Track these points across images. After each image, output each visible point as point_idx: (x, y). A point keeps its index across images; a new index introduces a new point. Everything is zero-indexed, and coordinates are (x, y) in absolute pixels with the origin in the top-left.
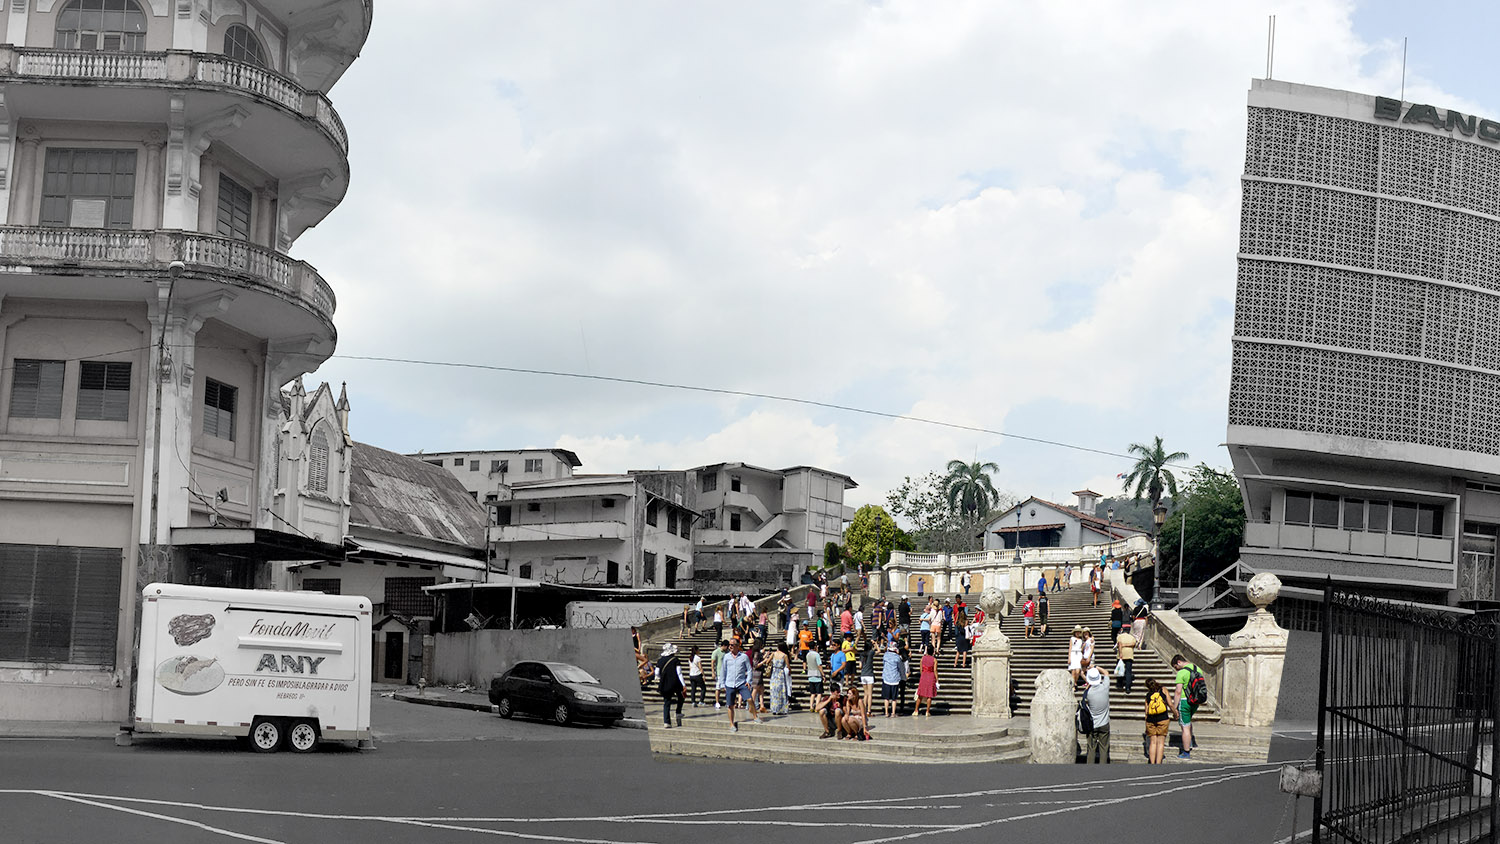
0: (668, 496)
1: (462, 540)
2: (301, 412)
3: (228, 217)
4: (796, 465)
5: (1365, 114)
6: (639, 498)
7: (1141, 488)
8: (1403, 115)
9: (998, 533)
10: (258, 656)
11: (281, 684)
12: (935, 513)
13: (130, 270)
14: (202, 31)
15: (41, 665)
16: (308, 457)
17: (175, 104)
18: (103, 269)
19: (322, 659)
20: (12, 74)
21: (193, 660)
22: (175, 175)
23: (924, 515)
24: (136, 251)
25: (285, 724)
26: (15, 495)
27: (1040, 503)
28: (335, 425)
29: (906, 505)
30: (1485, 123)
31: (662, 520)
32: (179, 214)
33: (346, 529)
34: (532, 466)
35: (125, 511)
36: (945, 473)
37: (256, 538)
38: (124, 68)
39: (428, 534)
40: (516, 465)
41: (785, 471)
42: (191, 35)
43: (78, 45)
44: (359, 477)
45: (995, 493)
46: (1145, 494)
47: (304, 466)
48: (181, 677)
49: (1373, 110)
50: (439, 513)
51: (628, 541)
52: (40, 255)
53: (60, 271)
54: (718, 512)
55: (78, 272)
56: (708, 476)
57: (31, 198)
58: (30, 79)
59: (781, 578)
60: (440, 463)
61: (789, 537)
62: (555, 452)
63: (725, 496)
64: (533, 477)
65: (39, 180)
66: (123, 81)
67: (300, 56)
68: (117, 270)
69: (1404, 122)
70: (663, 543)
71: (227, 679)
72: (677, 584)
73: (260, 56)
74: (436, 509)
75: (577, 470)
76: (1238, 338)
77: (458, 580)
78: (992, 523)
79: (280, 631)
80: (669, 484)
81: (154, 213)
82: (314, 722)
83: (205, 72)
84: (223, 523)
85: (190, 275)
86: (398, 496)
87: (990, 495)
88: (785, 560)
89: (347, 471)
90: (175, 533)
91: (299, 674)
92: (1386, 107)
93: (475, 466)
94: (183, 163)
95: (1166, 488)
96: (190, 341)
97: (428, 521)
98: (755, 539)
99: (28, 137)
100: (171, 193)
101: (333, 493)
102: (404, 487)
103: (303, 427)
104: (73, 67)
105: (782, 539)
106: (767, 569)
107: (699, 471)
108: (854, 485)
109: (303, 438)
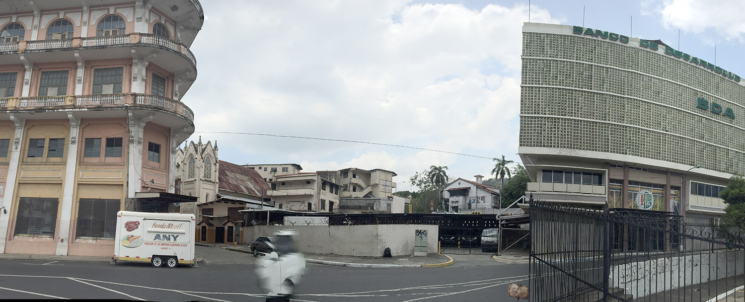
0: (330, 180)
1: (259, 195)
2: (201, 151)
3: (156, 87)
4: (375, 169)
5: (570, 33)
6: (319, 181)
7: (497, 174)
8: (583, 32)
9: (448, 191)
10: (155, 235)
11: (162, 244)
12: (427, 184)
13: (118, 107)
14: (146, 25)
15: (95, 238)
16: (203, 167)
17: (133, 51)
18: (110, 107)
19: (178, 236)
20: (81, 46)
21: (132, 236)
22: (135, 74)
23: (423, 185)
24: (120, 101)
25: (165, 259)
26: (86, 183)
27: (462, 180)
28: (213, 155)
29: (417, 182)
30: (611, 34)
31: (328, 188)
32: (138, 87)
33: (217, 191)
34: (284, 170)
35: (121, 186)
36: (430, 170)
37: (160, 195)
38: (118, 41)
39: (246, 192)
40: (280, 169)
41: (371, 171)
42: (142, 27)
43: (104, 35)
44: (222, 172)
45: (447, 177)
46: (499, 176)
47: (202, 170)
48: (128, 242)
49: (572, 31)
50: (251, 186)
51: (315, 196)
52: (90, 104)
53: (96, 109)
54: (348, 185)
55: (102, 109)
56: (345, 172)
57: (90, 86)
58: (86, 48)
59: (369, 208)
60: (254, 168)
61: (373, 194)
62: (292, 165)
63: (350, 180)
64: (285, 173)
65: (92, 80)
66: (115, 45)
67: (181, 31)
68: (114, 107)
69: (584, 35)
70: (328, 196)
71: (144, 242)
72: (333, 210)
73: (167, 32)
74: (250, 184)
75: (301, 171)
76: (522, 115)
77: (251, 209)
78: (446, 187)
79: (162, 227)
80: (330, 176)
81: (129, 87)
82: (175, 257)
83: (145, 40)
84: (153, 190)
85: (138, 108)
86: (237, 179)
87: (445, 178)
88: (371, 202)
89: (217, 171)
90: (137, 194)
91: (169, 241)
92: (577, 30)
93: (266, 170)
94: (139, 70)
95: (506, 173)
96: (142, 130)
97: (247, 188)
98: (360, 194)
99: (88, 66)
100: (134, 81)
101: (213, 179)
102: (239, 176)
103: (202, 156)
104: (102, 42)
105: (371, 194)
106: (364, 205)
107: (341, 171)
108: (396, 175)
109: (202, 160)
